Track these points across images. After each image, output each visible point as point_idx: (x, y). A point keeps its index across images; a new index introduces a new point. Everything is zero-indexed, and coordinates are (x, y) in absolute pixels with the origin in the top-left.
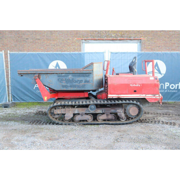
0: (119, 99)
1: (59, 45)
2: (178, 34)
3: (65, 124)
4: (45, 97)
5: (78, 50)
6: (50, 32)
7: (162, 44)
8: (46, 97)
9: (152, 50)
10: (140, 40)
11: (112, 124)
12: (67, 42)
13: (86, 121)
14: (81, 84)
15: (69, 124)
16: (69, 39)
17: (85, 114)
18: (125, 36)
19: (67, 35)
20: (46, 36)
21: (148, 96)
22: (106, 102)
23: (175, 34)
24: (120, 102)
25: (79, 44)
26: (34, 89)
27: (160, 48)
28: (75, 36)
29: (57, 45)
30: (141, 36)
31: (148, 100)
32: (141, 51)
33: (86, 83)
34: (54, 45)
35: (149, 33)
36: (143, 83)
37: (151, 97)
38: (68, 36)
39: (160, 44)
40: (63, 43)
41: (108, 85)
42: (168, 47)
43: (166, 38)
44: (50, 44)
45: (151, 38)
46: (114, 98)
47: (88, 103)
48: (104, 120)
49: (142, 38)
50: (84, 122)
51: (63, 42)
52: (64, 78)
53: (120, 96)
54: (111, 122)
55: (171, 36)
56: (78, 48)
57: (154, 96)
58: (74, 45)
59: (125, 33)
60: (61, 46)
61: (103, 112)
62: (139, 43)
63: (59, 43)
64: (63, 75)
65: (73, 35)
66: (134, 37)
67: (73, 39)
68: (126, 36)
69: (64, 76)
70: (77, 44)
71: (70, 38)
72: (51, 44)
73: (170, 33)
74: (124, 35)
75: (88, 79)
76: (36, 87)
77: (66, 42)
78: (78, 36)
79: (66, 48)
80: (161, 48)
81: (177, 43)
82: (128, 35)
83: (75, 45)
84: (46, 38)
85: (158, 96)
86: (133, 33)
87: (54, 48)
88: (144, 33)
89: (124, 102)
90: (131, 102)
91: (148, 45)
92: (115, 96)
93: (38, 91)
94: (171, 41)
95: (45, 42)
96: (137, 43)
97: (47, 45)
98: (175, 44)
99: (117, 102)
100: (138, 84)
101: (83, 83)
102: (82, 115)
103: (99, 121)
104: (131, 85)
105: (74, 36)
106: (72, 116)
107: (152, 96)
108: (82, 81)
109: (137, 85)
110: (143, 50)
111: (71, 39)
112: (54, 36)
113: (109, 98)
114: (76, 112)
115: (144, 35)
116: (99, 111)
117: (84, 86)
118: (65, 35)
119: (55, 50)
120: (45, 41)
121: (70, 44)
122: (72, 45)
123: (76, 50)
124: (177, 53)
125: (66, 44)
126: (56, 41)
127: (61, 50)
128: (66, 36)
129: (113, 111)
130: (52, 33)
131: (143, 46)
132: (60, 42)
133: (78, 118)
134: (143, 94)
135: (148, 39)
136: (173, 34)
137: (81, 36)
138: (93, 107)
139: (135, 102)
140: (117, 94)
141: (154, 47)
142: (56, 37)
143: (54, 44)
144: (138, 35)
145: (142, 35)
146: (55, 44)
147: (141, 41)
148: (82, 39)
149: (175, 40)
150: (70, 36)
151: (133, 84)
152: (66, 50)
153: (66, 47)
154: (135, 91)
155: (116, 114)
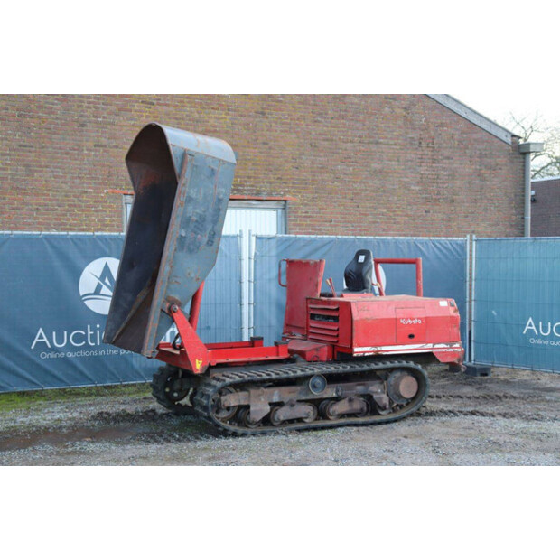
0: (377, 357)
1: (53, 210)
2: (372, 191)
3: (254, 435)
4: (197, 361)
5: (113, 226)
6: (24, 168)
7: (337, 213)
8: (199, 360)
9: (315, 230)
10: (283, 203)
11: (364, 425)
12: (80, 201)
13: (300, 420)
15: (263, 434)
16: (86, 192)
17: (299, 401)
18: (245, 190)
19: (80, 178)
20: (12, 179)
21: (439, 348)
22: (348, 368)
23: (366, 190)
24: (381, 365)
25: (117, 207)
26: (33, 347)
27: (333, 226)
28: (105, 184)
29: (47, 210)
30: (287, 192)
31: (437, 356)
32: (286, 233)
34: (37, 209)
35: (306, 184)
36: (428, 315)
37: (444, 350)
38: (84, 183)
39: (332, 213)
40: (67, 203)
41: (354, 322)
42: (351, 222)
43: (345, 197)
44: (23, 204)
45: (310, 196)
46: (366, 354)
47: (309, 372)
48: (342, 416)
49: (288, 197)
51: (68, 200)
53: (379, 349)
54: (361, 420)
55: (357, 194)
56: (114, 221)
57: (451, 348)
58: (101, 211)
59: (246, 181)
60: (59, 212)
61: (340, 393)
62: (280, 211)
63: (54, 202)
65: (98, 179)
66: (270, 194)
67: (98, 193)
68: (249, 190)
70: (110, 206)
71: (89, 188)
72: (27, 204)
73: (355, 186)
74: (243, 186)
76: (38, 343)
77: (76, 199)
78: (114, 184)
79: (74, 220)
80: (336, 226)
81: (372, 214)
82: (252, 186)
83: (105, 211)
84: (9, 184)
85: (457, 345)
86: (268, 182)
87: (36, 219)
88: (294, 183)
89: (389, 364)
90: (404, 363)
91: (305, 217)
92: (369, 350)
93: (44, 355)
94: (357, 209)
95: (8, 196)
96: (274, 209)
97: (13, 209)
98: (366, 215)
99: (373, 366)
100: (418, 319)
102: (292, 405)
103: (331, 418)
104: (402, 321)
105: (100, 184)
106: (268, 409)
107: (445, 346)
109: (415, 322)
110: (291, 229)
111: (90, 192)
112: (36, 180)
113: (355, 355)
114: (276, 399)
115: (296, 188)
116: (331, 392)
118: (73, 178)
119: (39, 223)
120: (6, 194)
121: (89, 206)
122: (96, 211)
123: (107, 225)
124: (408, 242)
125: (75, 206)
126: (44, 195)
127: (61, 224)
128: (77, 181)
129: (360, 389)
130: (30, 170)
131: (293, 218)
132: (58, 200)
133: (283, 414)
134: (427, 343)
135: (304, 200)
136: (360, 190)
137: (123, 183)
138: (318, 381)
139: (412, 364)
140: (372, 346)
141: (319, 221)
142: (44, 183)
143: (36, 204)
144: (280, 187)
145: (288, 187)
146: (40, 205)
147: (285, 205)
148: (125, 192)
149: (368, 205)
150: (90, 183)
151: (407, 319)
152: (75, 225)
153: (76, 215)
154: (411, 336)
155: (369, 398)
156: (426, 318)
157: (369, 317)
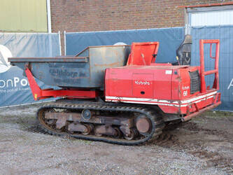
0: (121, 104)
1: (153, 19)
3: (55, 135)
4: (35, 95)
5: (180, 24)
11: (111, 143)
12: (165, 13)
13: (80, 133)
14: (76, 78)
16: (167, 9)
17: (81, 123)
20: (137, 6)
21: (162, 103)
25: (182, 15)
28: (176, 4)
29: (151, 19)
31: (161, 108)
33: (82, 78)
34: (146, 19)
36: (155, 80)
37: (166, 105)
38: (166, 4)
41: (106, 81)
44: (141, 17)
46: (113, 101)
47: (81, 107)
50: (77, 135)
51: (159, 14)
52: (56, 69)
56: (180, 22)
57: (171, 103)
58: (174, 17)
60: (155, 20)
61: (103, 122)
63: (153, 15)
64: (55, 64)
65: (173, 1)
67: (173, 9)
69: (56, 66)
70: (178, 15)
71: (169, 6)
72: (143, 17)
75: (83, 71)
77: (162, 13)
79: (162, 23)
83: (176, 17)
84: (136, 9)
85: (177, 102)
87: (146, 24)
92: (114, 99)
97: (137, 20)
99: (118, 109)
100: (147, 82)
101: (78, 77)
102: (75, 124)
104: (136, 82)
105: (173, 4)
107: (167, 102)
108: (77, 73)
109: (145, 83)
111: (169, 9)
112: (146, 6)
116: (98, 121)
117: (79, 81)
119: (147, 26)
120: (134, 14)
121: (168, 16)
122: (171, 18)
123: (177, 24)
125: (162, 16)
126: (149, 12)
129: (115, 122)
132: (155, 14)
133: (71, 127)
134: (153, 98)
138: (88, 113)
142: (149, 6)
146: (147, 17)
148: (186, 6)
150: (169, 4)
151: (139, 81)
152: (162, 25)
153: (163, 21)
154: (143, 93)
156: (153, 82)
157: (114, 78)
